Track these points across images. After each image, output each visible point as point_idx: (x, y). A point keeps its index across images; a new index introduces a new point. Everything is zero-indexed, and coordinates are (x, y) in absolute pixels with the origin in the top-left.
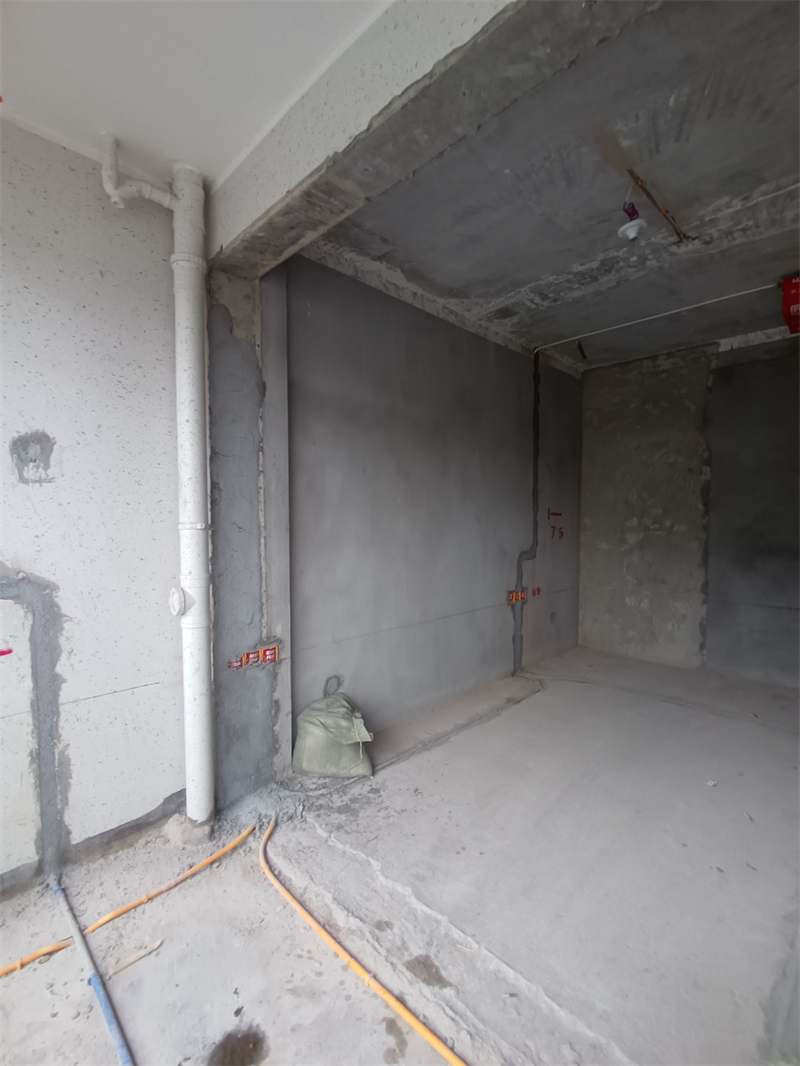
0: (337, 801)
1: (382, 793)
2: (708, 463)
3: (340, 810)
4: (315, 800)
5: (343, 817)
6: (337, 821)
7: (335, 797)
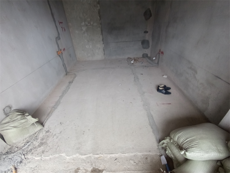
0: (36, 143)
1: (50, 131)
2: (99, 3)
3: (39, 146)
4: (27, 149)
5: (42, 147)
6: (41, 150)
7: (35, 143)
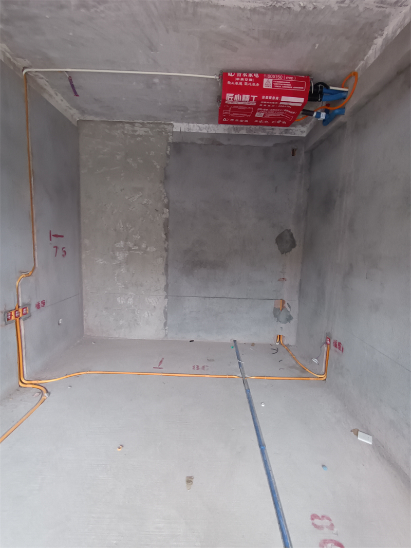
2: (167, 206)
